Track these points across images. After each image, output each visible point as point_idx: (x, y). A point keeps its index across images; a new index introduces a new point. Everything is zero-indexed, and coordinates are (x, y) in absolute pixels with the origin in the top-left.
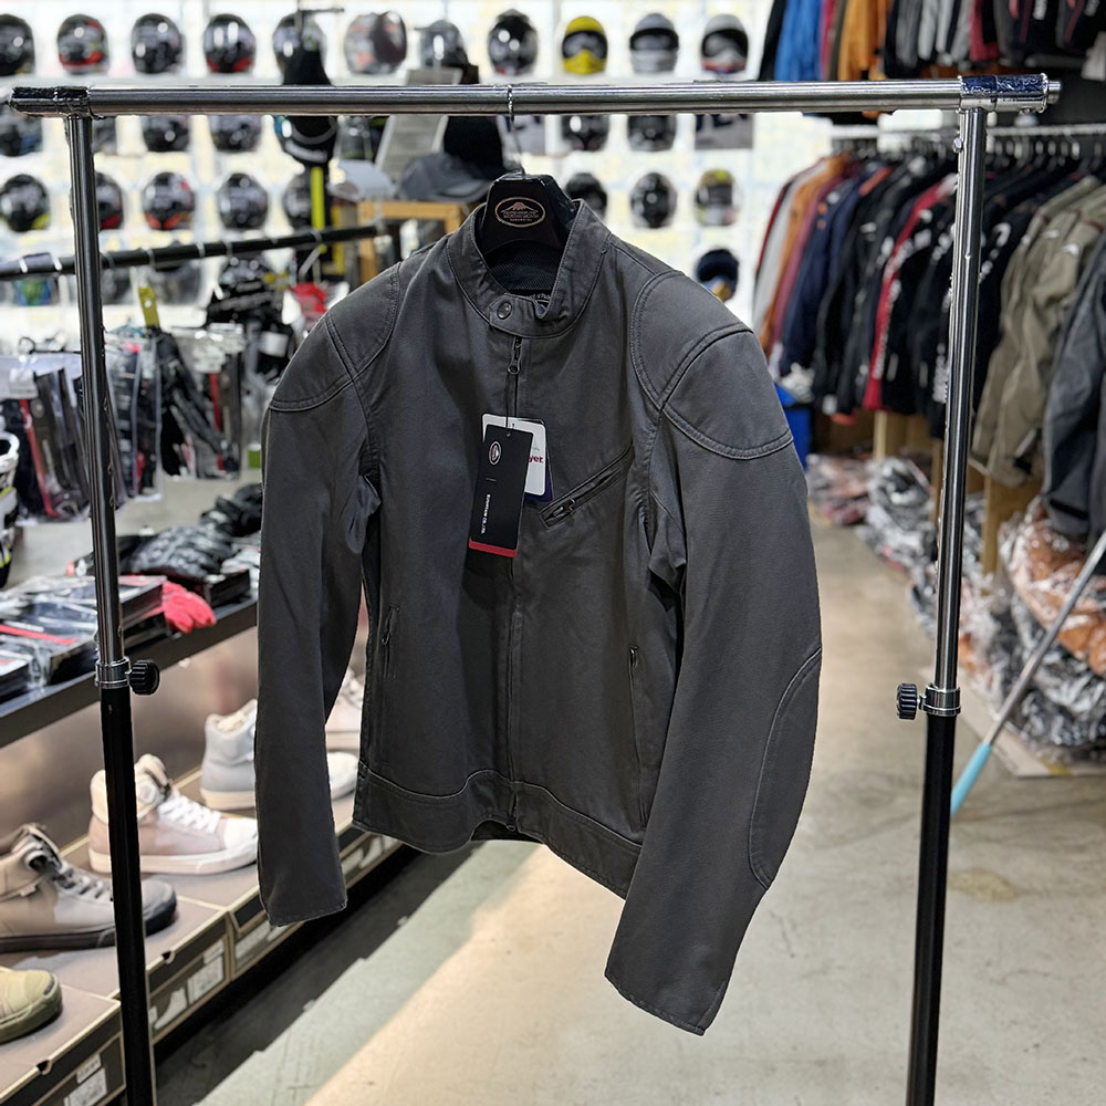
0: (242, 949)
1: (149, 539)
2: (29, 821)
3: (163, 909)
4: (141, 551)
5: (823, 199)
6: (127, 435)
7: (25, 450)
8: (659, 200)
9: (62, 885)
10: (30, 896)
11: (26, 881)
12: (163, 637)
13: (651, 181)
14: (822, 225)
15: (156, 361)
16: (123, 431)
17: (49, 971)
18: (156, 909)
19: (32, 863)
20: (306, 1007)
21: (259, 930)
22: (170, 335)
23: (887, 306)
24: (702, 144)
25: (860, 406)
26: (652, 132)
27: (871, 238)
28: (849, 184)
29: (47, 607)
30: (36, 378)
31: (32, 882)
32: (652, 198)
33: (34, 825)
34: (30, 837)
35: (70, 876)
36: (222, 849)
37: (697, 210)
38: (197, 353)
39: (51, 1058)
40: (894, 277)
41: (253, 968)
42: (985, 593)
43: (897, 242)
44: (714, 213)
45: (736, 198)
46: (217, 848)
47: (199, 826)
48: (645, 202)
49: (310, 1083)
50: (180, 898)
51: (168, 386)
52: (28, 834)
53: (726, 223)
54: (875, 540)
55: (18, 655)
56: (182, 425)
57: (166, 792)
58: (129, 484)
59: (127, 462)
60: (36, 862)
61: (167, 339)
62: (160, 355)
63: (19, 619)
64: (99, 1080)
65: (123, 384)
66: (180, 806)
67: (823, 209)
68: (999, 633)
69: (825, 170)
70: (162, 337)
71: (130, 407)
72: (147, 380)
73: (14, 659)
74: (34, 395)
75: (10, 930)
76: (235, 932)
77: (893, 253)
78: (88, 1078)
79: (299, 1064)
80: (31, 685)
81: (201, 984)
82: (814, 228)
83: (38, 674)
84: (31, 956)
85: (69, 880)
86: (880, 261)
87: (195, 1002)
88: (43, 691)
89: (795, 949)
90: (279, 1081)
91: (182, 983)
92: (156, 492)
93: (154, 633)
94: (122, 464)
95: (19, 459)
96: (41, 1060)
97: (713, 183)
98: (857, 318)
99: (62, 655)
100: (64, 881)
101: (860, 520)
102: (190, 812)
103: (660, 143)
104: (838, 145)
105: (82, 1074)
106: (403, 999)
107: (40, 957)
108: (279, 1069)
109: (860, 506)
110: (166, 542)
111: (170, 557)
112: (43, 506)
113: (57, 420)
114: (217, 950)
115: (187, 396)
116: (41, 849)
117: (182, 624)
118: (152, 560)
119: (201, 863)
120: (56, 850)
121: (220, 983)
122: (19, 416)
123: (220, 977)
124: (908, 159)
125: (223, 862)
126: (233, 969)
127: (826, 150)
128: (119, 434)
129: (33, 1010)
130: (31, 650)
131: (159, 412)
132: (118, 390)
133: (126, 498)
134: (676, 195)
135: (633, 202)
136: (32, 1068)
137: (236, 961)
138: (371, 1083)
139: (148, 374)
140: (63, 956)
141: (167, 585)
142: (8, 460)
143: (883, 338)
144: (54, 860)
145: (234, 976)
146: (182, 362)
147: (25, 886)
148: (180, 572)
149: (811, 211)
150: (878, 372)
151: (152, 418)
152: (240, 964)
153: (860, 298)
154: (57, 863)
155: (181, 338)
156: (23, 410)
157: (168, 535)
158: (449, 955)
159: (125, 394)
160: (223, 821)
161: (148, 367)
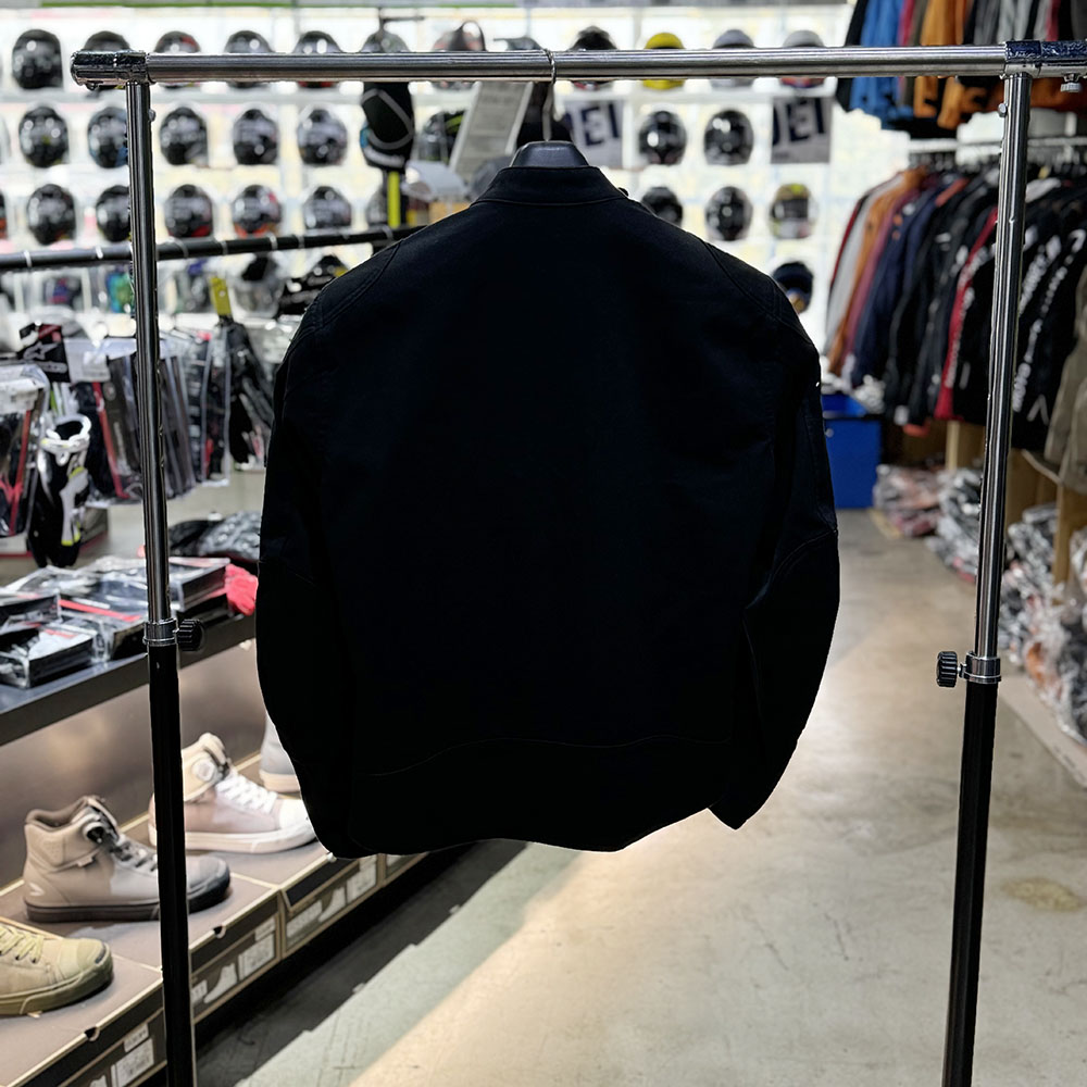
0: (294, 928)
1: (216, 524)
2: (89, 794)
3: (215, 885)
4: (207, 535)
5: (899, 210)
6: (197, 420)
7: (96, 431)
8: (733, 214)
9: (119, 857)
10: (86, 866)
11: (84, 852)
12: (225, 617)
13: (726, 194)
14: (897, 236)
15: (227, 350)
16: (193, 417)
17: (103, 941)
18: (209, 885)
19: (90, 834)
20: (356, 989)
21: (311, 909)
22: (242, 326)
23: (960, 315)
24: (779, 158)
25: (931, 415)
26: (728, 146)
27: (945, 248)
28: (925, 196)
29: (114, 586)
30: (108, 362)
31: (90, 852)
32: (728, 212)
33: (94, 797)
34: (89, 809)
35: (127, 848)
36: (277, 829)
37: (772, 223)
38: (267, 343)
39: (99, 1025)
40: (968, 285)
41: (304, 947)
42: (1056, 603)
43: (971, 251)
44: (789, 227)
45: (812, 212)
46: (273, 827)
47: (255, 805)
48: (720, 216)
49: (356, 1065)
50: (233, 875)
51: (237, 374)
52: (87, 805)
53: (800, 235)
54: (946, 551)
55: (83, 630)
56: (252, 414)
57: (224, 770)
58: (197, 468)
59: (196, 447)
60: (94, 833)
61: (239, 329)
62: (230, 344)
63: (87, 596)
64: (146, 1051)
65: (195, 371)
66: (238, 785)
67: (898, 220)
68: (1070, 643)
69: (901, 183)
70: (233, 326)
71: (200, 393)
72: (216, 368)
73: (80, 633)
74: (107, 378)
75: (68, 901)
76: (287, 911)
77: (968, 262)
78: (136, 1047)
79: (346, 1045)
80: (95, 660)
81: (252, 960)
82: (889, 239)
83: (102, 649)
84: (87, 926)
85: (126, 852)
86: (955, 270)
87: (247, 978)
88: (106, 665)
89: (849, 952)
90: (326, 1060)
91: (232, 959)
92: (224, 478)
93: (217, 614)
94: (191, 449)
95: (91, 439)
96: (89, 1027)
97: (788, 196)
98: (930, 327)
99: (125, 631)
100: (120, 853)
101: (931, 532)
102: (247, 791)
103: (737, 157)
104: (915, 160)
105: (130, 1043)
106: (451, 986)
107: (95, 927)
108: (326, 1049)
109: (930, 518)
110: (232, 526)
111: (236, 541)
112: (114, 488)
113: (128, 404)
114: (269, 927)
115: (256, 385)
116: (99, 821)
117: (245, 606)
118: (218, 544)
119: (255, 842)
120: (114, 822)
121: (269, 962)
122: (92, 400)
123: (271, 955)
124: (985, 170)
125: (278, 842)
126: (284, 949)
127: (903, 164)
128: (190, 421)
129: (84, 977)
130: (95, 626)
131: (228, 400)
132: (190, 378)
133: (193, 481)
134: (751, 209)
135: (708, 215)
136: (79, 1035)
137: (288, 939)
138: (416, 1067)
139: (218, 363)
140: (117, 927)
141: (231, 568)
142: (79, 440)
143: (956, 346)
144: (112, 832)
145: (285, 955)
146: (252, 351)
147: (83, 856)
148: (244, 556)
149: (887, 222)
150: (949, 382)
151: (221, 404)
152: (291, 943)
153: (934, 307)
154: (115, 836)
155: (253, 329)
156: (96, 394)
157: (234, 519)
158: (498, 944)
159: (196, 381)
160: (279, 802)
161: (219, 355)
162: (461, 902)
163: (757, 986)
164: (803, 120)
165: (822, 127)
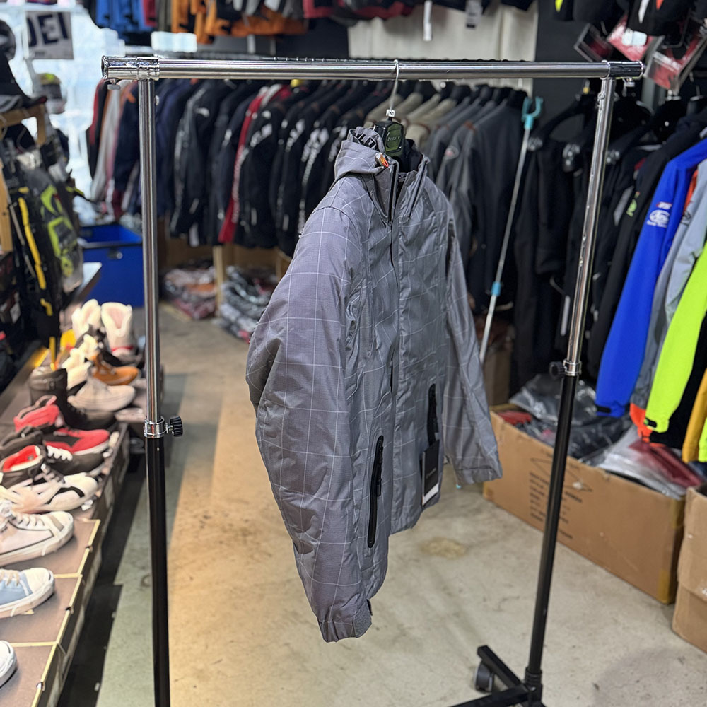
24: (36, 55)
53: (59, 111)
54: (232, 327)
101: (210, 315)
162: (99, 679)
163: (342, 668)
164: (52, 28)
165: (66, 34)
